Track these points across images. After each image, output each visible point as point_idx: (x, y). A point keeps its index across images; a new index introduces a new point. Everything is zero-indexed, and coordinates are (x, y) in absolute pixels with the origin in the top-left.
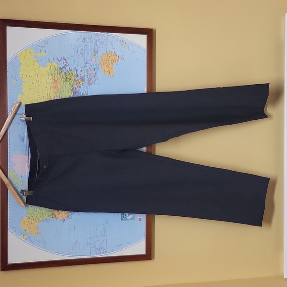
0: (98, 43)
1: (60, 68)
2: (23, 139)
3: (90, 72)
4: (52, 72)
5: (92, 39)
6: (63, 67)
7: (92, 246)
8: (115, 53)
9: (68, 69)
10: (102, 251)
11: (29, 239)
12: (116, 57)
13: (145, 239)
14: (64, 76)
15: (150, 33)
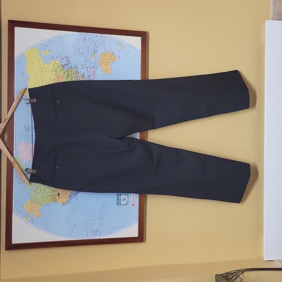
0: (97, 43)
1: (63, 66)
2: (28, 129)
3: (89, 70)
4: (56, 69)
5: (92, 39)
6: (65, 65)
7: (89, 229)
8: (112, 53)
9: (70, 66)
10: (98, 233)
11: (31, 222)
12: (114, 57)
13: (138, 223)
14: (66, 73)
15: (144, 36)
